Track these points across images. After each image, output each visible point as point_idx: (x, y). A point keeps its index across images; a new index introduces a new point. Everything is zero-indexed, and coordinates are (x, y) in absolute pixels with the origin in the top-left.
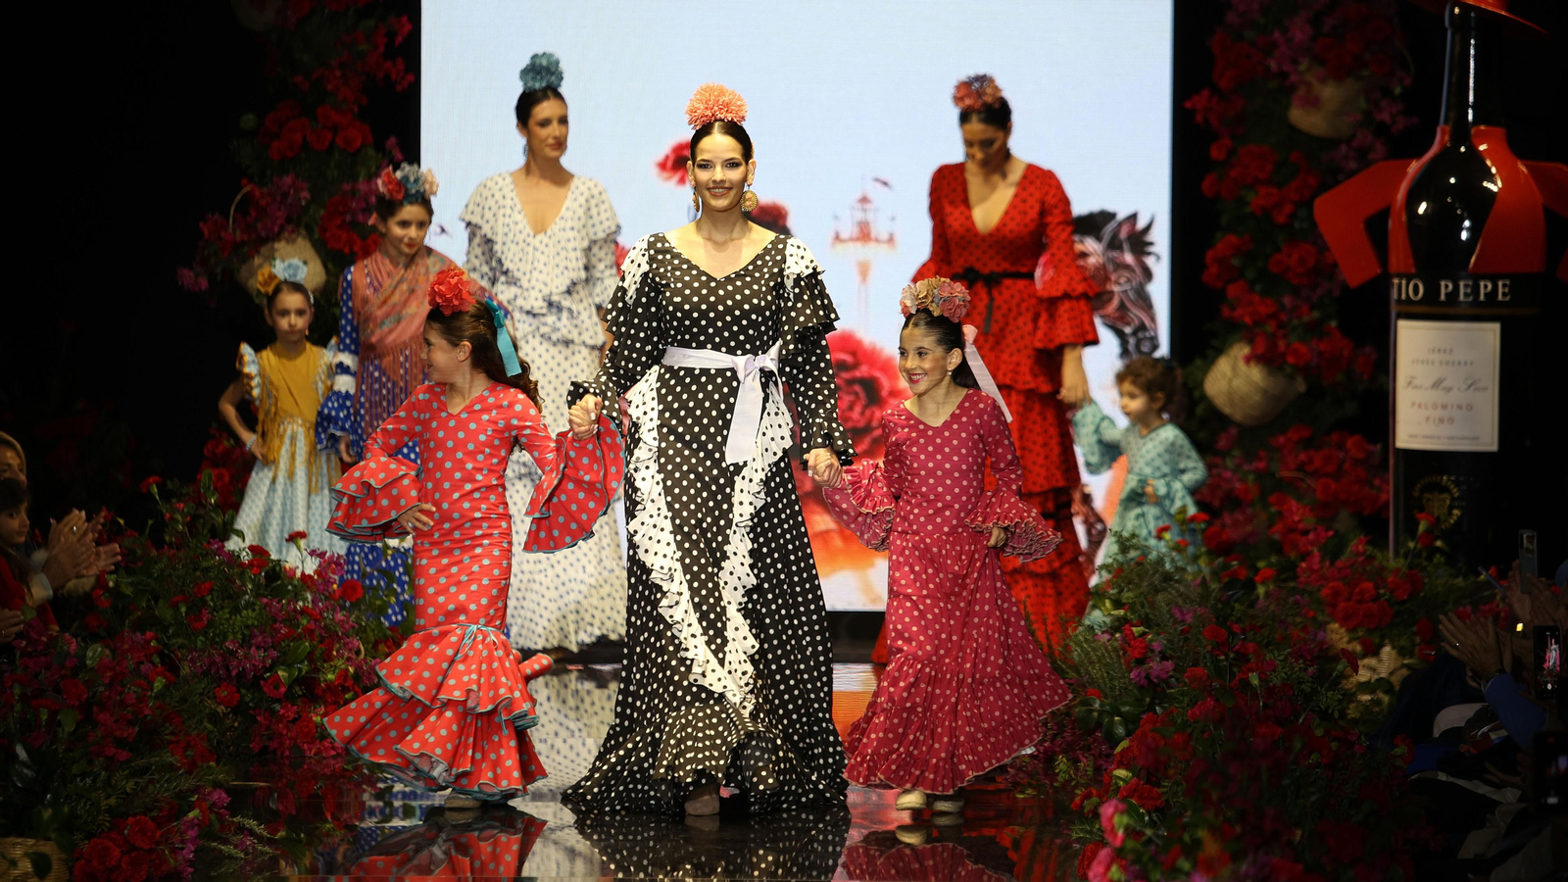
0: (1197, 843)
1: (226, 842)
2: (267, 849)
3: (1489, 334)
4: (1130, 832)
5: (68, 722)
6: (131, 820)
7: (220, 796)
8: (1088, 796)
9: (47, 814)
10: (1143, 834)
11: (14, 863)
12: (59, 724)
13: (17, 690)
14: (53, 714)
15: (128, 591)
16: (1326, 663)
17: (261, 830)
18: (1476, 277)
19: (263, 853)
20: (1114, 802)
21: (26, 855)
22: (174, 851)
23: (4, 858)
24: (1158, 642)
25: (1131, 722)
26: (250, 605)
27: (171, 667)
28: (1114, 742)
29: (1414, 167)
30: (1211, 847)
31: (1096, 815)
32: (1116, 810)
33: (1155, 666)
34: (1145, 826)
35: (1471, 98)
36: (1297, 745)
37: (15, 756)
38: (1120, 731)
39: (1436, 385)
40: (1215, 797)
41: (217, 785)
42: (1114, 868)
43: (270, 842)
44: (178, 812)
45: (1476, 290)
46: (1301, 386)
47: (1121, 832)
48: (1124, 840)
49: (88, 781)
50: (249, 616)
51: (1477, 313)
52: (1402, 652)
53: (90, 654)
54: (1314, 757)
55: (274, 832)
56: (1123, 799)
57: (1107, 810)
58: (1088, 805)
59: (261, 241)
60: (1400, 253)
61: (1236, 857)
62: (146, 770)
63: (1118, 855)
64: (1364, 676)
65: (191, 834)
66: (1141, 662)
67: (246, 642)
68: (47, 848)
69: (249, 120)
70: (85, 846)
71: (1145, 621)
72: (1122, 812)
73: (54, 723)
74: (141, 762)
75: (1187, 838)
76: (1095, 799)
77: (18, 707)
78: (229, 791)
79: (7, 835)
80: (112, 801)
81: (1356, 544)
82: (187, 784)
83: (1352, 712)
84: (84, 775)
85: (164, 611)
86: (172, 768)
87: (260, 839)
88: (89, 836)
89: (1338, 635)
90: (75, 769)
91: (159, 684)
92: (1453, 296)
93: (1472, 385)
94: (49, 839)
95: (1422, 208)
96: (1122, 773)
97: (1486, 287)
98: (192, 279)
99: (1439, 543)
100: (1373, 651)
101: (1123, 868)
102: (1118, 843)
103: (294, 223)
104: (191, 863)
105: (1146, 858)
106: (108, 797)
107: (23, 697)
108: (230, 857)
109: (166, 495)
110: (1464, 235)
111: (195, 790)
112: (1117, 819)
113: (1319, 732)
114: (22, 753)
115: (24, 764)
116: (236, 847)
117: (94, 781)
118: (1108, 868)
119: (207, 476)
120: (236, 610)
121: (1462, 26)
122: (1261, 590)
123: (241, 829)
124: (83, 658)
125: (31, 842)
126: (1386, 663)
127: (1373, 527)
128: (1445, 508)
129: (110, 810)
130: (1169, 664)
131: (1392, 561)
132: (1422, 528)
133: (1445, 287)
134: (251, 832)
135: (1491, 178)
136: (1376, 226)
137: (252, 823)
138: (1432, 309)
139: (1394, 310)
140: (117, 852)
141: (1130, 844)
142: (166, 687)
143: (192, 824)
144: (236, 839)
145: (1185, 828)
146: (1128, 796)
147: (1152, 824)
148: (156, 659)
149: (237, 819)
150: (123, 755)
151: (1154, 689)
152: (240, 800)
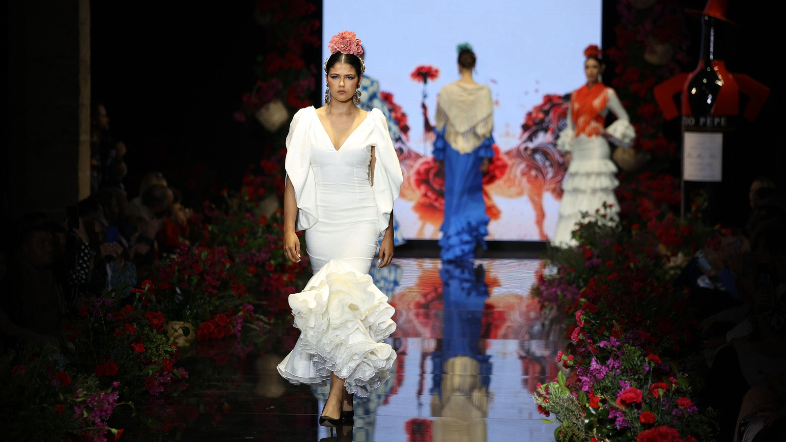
0: (612, 326)
1: (252, 323)
2: (268, 327)
3: (718, 138)
4: (586, 321)
5: (195, 280)
6: (218, 315)
7: (251, 307)
8: (570, 308)
9: (188, 313)
10: (591, 322)
11: (176, 331)
12: (192, 280)
13: (176, 268)
14: (190, 276)
15: (216, 231)
16: (658, 259)
17: (265, 319)
18: (714, 116)
19: (266, 328)
20: (581, 310)
21: (180, 327)
22: (234, 327)
23: (173, 329)
24: (596, 251)
25: (586, 281)
26: (261, 237)
27: (232, 259)
28: (579, 288)
29: (691, 76)
30: (617, 327)
31: (573, 315)
32: (581, 314)
33: (595, 260)
34: (592, 319)
35: (712, 49)
36: (648, 289)
37: (176, 292)
38: (582, 284)
39: (699, 156)
40: (618, 309)
41: (249, 303)
42: (580, 335)
43: (269, 324)
44: (235, 312)
45: (713, 121)
46: (648, 157)
47: (583, 322)
48: (584, 325)
49: (202, 301)
50: (260, 241)
51: (714, 129)
52: (686, 255)
53: (203, 254)
54: (654, 294)
55: (269, 319)
56: (583, 310)
57: (578, 313)
58: (570, 312)
59: (264, 102)
60: (685, 108)
61: (625, 331)
62: (222, 298)
63: (582, 330)
64: (672, 264)
65: (240, 321)
66: (590, 258)
67: (259, 251)
68: (187, 325)
69: (260, 59)
70: (201, 325)
71: (591, 244)
72: (583, 314)
73: (190, 280)
74: (222, 294)
75: (607, 324)
76: (573, 310)
77: (177, 274)
78: (254, 305)
79: (173, 320)
80: (211, 308)
81: (669, 216)
82: (238, 302)
83: (667, 277)
84: (201, 299)
85: (229, 239)
86: (232, 296)
87: (265, 323)
88: (203, 321)
89: (662, 249)
90: (198, 297)
91: (228, 265)
92: (705, 124)
93: (712, 156)
94: (189, 322)
95: (694, 91)
96: (583, 300)
97: (717, 120)
98: (240, 117)
99: (700, 215)
100: (675, 254)
101: (584, 335)
102: (582, 326)
103: (277, 96)
104: (239, 331)
105: (592, 331)
106: (209, 307)
107: (179, 270)
108: (254, 330)
109: (230, 196)
110: (709, 101)
111: (242, 304)
112: (581, 317)
113: (656, 285)
114: (178, 290)
115: (179, 294)
116: (256, 325)
117: (205, 301)
118: (579, 335)
119: (245, 189)
120: (255, 239)
121: (709, 24)
122: (634, 232)
123: (258, 319)
124: (200, 256)
125: (182, 323)
126: (679, 259)
127: (675, 209)
128: (702, 202)
129: (210, 312)
130: (600, 260)
131: (682, 221)
132: (694, 209)
133: (702, 120)
134: (262, 320)
135: (719, 80)
136: (677, 98)
137: (262, 317)
138: (697, 128)
139: (683, 128)
140: (213, 327)
141: (587, 326)
142: (230, 267)
143: (240, 317)
144: (256, 322)
145: (607, 320)
146: (585, 308)
147: (594, 319)
148: (227, 257)
149: (257, 315)
150: (215, 292)
151: (594, 269)
152: (257, 308)
